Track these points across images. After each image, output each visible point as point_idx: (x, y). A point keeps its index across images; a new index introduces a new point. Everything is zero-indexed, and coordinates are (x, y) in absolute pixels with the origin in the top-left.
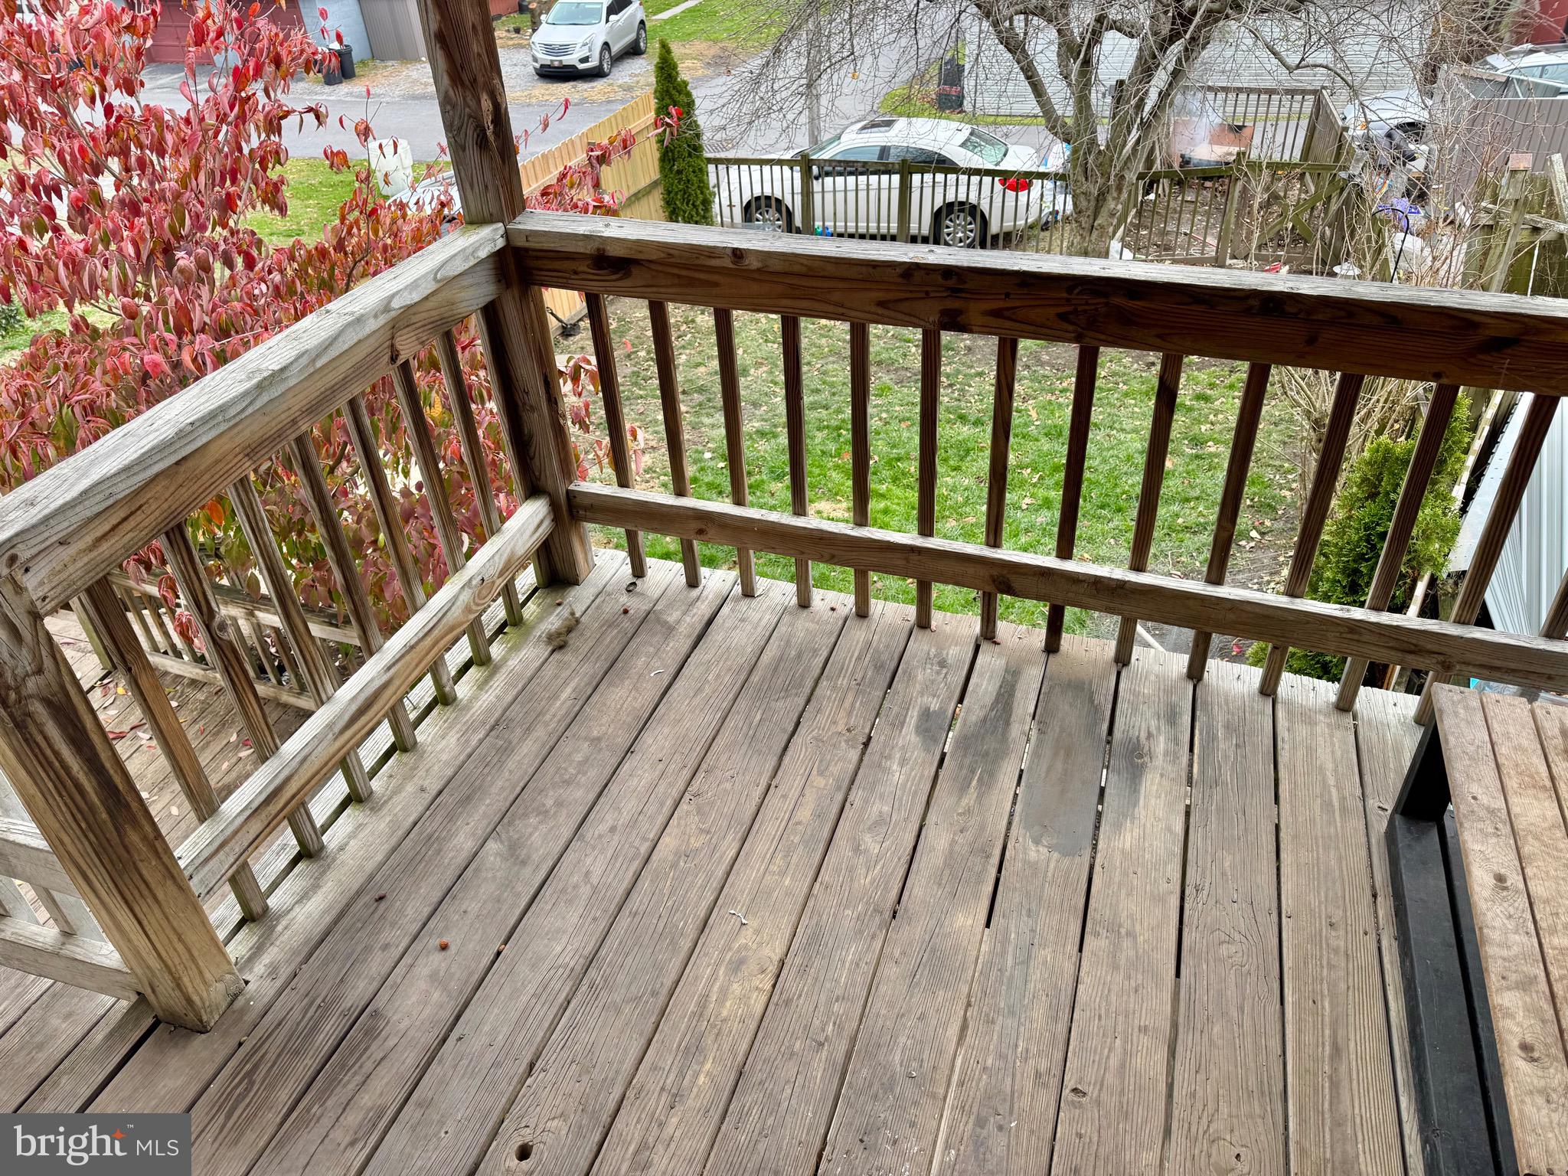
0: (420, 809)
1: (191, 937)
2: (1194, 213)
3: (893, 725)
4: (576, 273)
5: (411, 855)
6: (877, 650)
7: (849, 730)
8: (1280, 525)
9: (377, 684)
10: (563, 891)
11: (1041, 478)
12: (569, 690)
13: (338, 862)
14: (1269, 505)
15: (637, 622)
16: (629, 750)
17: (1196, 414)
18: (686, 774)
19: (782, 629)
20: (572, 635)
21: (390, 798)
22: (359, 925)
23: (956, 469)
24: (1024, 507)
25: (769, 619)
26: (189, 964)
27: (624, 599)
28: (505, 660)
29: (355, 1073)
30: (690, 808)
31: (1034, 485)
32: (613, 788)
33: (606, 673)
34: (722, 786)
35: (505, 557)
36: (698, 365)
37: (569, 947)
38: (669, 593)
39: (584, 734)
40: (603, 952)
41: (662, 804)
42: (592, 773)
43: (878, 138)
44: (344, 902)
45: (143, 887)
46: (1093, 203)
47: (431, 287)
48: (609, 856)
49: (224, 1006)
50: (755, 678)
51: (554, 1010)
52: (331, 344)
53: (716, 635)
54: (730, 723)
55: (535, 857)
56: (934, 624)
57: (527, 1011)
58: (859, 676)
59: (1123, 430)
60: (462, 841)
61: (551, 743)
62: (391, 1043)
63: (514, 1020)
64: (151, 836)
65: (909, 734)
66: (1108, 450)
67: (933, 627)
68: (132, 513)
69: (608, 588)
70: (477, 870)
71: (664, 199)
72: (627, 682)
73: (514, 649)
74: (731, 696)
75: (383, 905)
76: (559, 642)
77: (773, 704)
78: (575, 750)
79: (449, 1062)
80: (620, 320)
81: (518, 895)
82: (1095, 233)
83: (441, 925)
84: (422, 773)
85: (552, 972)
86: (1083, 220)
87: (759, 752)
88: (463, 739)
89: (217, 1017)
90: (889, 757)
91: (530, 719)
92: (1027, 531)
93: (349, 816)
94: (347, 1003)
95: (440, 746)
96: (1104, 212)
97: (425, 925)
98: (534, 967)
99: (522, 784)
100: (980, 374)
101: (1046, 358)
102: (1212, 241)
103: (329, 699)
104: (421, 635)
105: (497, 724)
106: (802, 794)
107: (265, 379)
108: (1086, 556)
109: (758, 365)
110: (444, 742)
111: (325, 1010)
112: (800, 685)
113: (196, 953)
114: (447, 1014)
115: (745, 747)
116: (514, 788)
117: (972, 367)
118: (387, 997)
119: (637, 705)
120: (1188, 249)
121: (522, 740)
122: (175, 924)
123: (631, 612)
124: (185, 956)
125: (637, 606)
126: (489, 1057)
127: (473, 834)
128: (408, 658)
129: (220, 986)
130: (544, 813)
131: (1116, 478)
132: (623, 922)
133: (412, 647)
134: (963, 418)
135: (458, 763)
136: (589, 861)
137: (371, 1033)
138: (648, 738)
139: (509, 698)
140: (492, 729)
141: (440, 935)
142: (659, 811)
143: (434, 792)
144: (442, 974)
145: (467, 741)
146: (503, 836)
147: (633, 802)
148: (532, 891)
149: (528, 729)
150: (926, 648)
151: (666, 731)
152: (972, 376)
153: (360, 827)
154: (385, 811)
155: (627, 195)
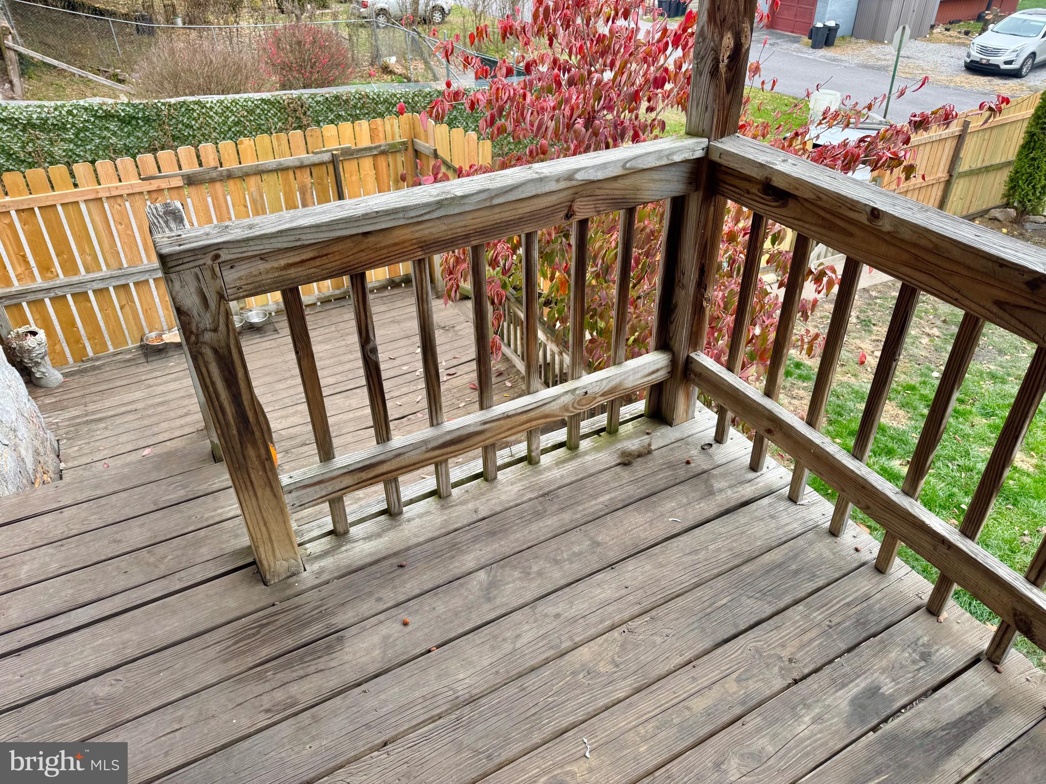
0: (465, 522)
1: (273, 526)
3: (834, 681)
4: (748, 192)
5: (438, 549)
6: (870, 607)
7: (790, 660)
9: (472, 429)
10: (495, 637)
12: (607, 497)
13: (401, 527)
15: (691, 474)
16: (611, 566)
18: (637, 609)
19: (800, 542)
20: (640, 459)
21: (456, 505)
22: (378, 575)
25: (796, 527)
26: (267, 541)
27: (695, 452)
28: (586, 453)
29: (303, 668)
30: (619, 638)
32: (581, 586)
33: (641, 499)
34: (655, 638)
35: (613, 383)
37: (467, 681)
38: (731, 465)
39: (592, 534)
40: (483, 701)
41: (602, 621)
42: (576, 566)
44: (384, 555)
45: (249, 484)
47: (618, 171)
48: (540, 633)
49: (284, 576)
50: (746, 569)
51: (426, 716)
52: (511, 190)
53: (742, 517)
54: (698, 593)
55: (498, 601)
56: (944, 615)
57: (411, 704)
58: (835, 620)
60: (469, 561)
61: (568, 528)
62: (333, 664)
63: (400, 704)
64: (264, 456)
65: (842, 699)
67: (941, 618)
68: (319, 257)
69: (690, 439)
70: (462, 585)
71: (1010, 176)
72: (649, 514)
73: (596, 449)
74: (716, 571)
75: (400, 571)
76: (627, 460)
77: (744, 598)
78: (579, 543)
79: (348, 701)
81: (469, 620)
83: (416, 607)
84: (484, 500)
85: (446, 689)
87: (703, 630)
88: (522, 492)
89: (276, 581)
90: (808, 707)
91: (568, 503)
93: (428, 502)
94: (333, 621)
95: (506, 489)
97: (409, 600)
98: (439, 677)
99: (530, 544)
103: (438, 424)
104: (519, 411)
105: (547, 494)
106: (709, 687)
107: (446, 199)
110: (510, 487)
111: (322, 615)
112: (779, 597)
113: (273, 538)
114: (372, 669)
115: (694, 618)
116: (523, 544)
118: (354, 633)
119: (642, 536)
121: (554, 514)
122: (265, 514)
123: (692, 465)
124: (266, 536)
125: (700, 462)
126: (369, 718)
127: (478, 559)
128: (502, 422)
129: (285, 564)
130: (526, 573)
132: (511, 690)
133: (509, 417)
135: (507, 506)
136: (526, 627)
137: (329, 649)
138: (631, 564)
139: (567, 481)
140: (543, 495)
141: (409, 614)
142: (595, 625)
143: (480, 517)
144: (391, 640)
145: (522, 495)
146: (493, 573)
147: (586, 605)
148: (480, 622)
149: (562, 509)
150: (920, 632)
151: (648, 567)
153: (428, 513)
154: (447, 512)
155: (979, 166)
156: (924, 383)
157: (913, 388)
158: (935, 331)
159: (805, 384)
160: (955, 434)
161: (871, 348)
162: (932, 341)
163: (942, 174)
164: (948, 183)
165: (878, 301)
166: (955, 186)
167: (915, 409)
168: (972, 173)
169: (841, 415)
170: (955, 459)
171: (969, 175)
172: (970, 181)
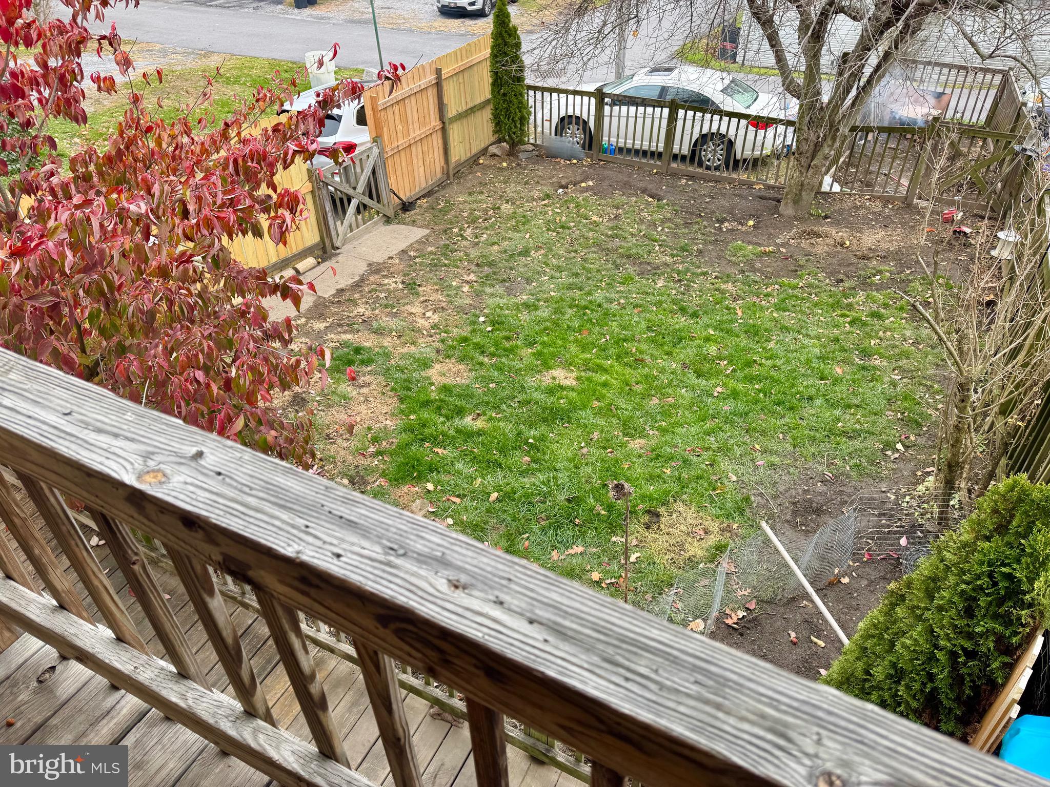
2: (894, 158)
8: (922, 441)
11: (734, 371)
14: (916, 422)
17: (868, 329)
23: (669, 354)
24: (716, 394)
31: (727, 376)
36: (493, 244)
43: (659, 80)
46: (812, 148)
59: (808, 335)
66: (793, 351)
71: (492, 114)
80: (447, 202)
82: (811, 171)
86: (803, 160)
92: (713, 417)
96: (820, 156)
100: (704, 274)
101: (758, 265)
102: (905, 182)
108: (757, 447)
109: (538, 248)
117: (699, 267)
120: (885, 187)
131: (794, 379)
134: (683, 310)
152: (698, 275)
155: (464, 109)
156: (474, 331)
157: (465, 340)
158: (473, 277)
159: (369, 369)
160: (509, 372)
161: (421, 310)
162: (471, 287)
163: (435, 123)
164: (444, 130)
165: (417, 260)
166: (451, 132)
167: (472, 359)
168: (461, 116)
169: (409, 389)
170: (515, 397)
171: (459, 119)
172: (462, 124)
